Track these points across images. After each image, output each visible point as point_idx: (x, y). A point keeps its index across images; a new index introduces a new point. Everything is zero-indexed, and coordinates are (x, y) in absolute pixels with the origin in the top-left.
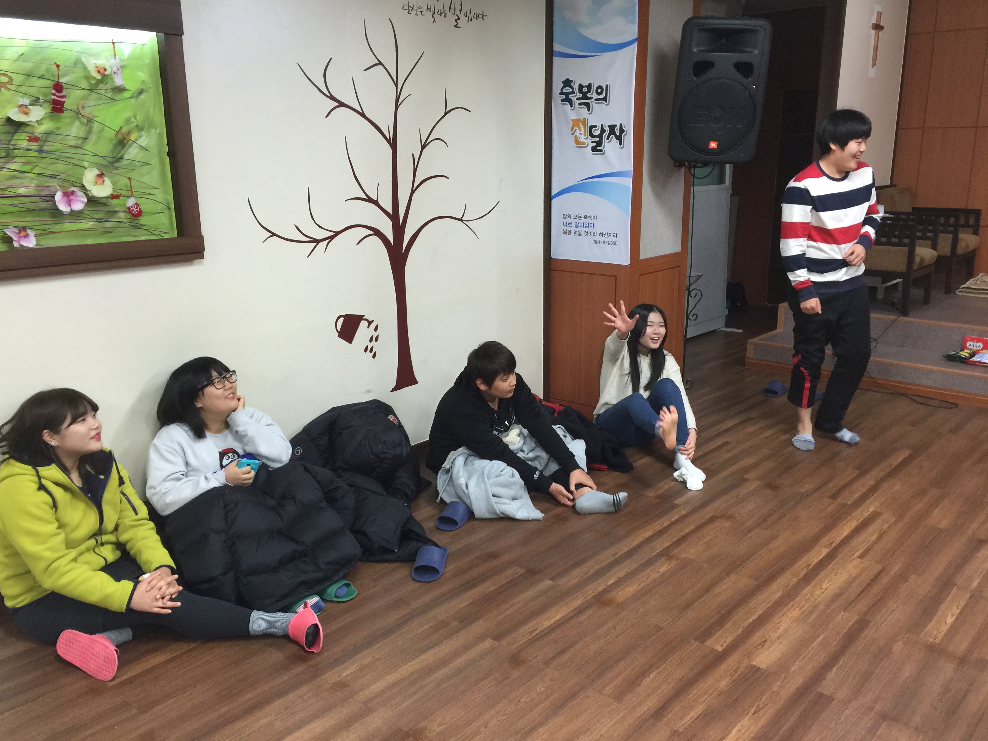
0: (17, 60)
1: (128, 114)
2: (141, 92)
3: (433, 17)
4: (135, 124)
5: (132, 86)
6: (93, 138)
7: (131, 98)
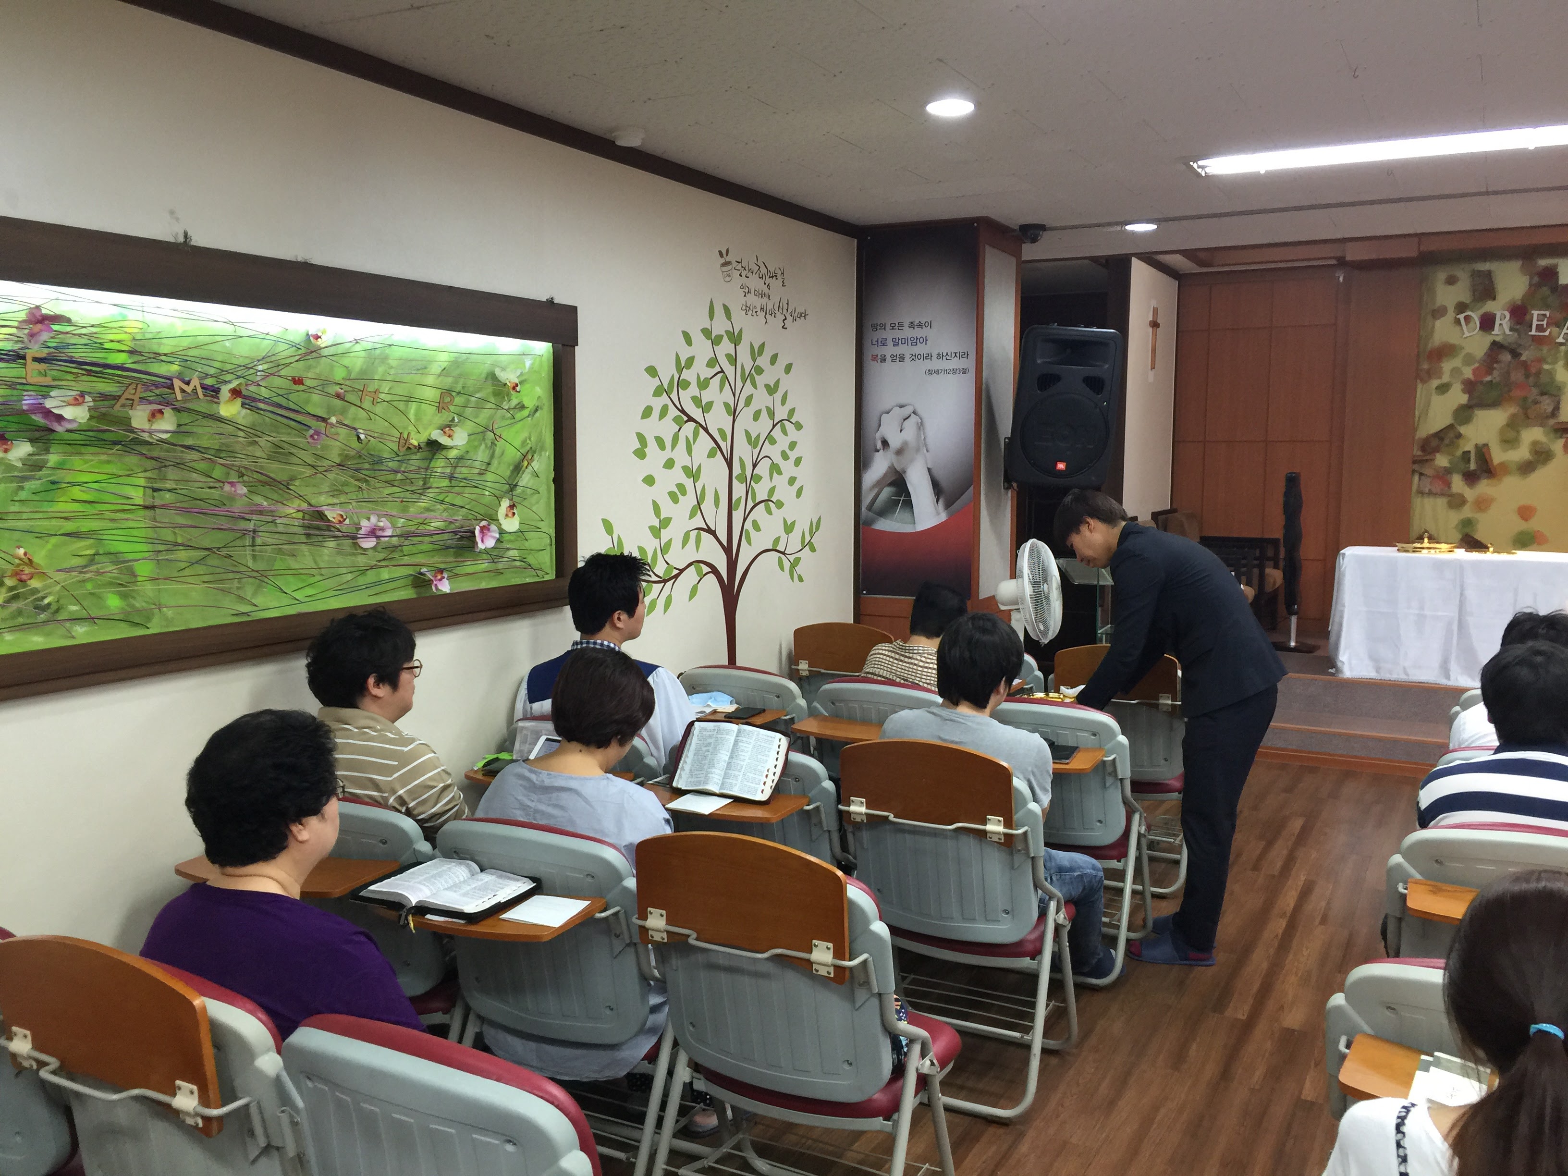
0: (439, 375)
1: (525, 434)
2: (536, 410)
3: (765, 318)
4: (529, 446)
5: (530, 403)
6: (495, 462)
7: (528, 416)
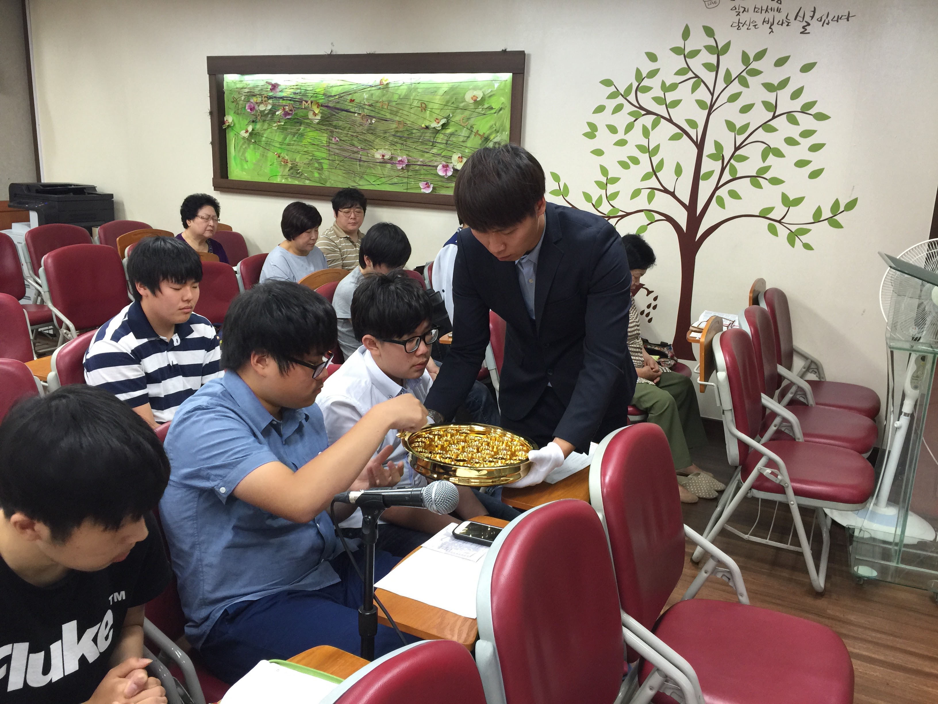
2: (501, 109)
3: (770, 28)
5: (496, 106)
7: (495, 113)
